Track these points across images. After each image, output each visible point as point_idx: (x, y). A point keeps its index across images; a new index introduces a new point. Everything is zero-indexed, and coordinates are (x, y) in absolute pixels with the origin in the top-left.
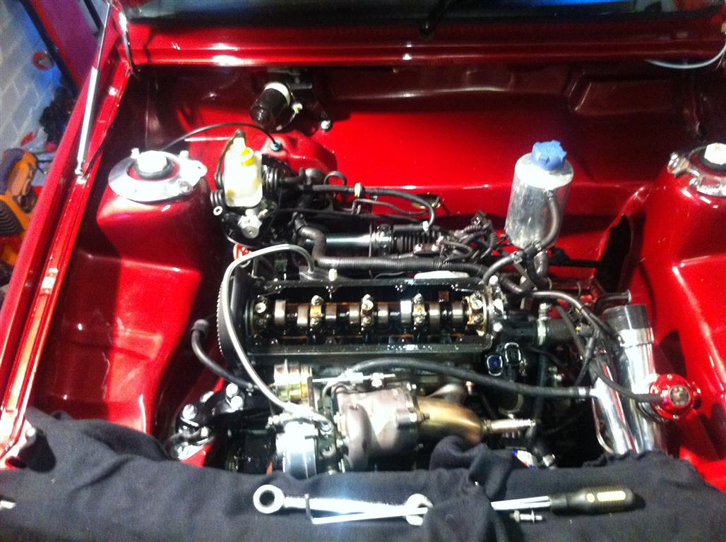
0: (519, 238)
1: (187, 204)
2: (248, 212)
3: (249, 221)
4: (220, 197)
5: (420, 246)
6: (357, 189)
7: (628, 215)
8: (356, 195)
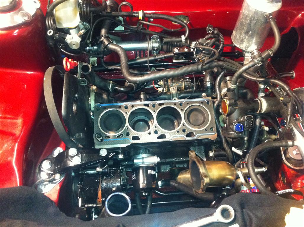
0: (243, 43)
1: (30, 28)
2: (71, 31)
3: (73, 38)
4: (52, 22)
5: (177, 49)
6: (140, 14)
7: (296, 26)
8: (139, 18)
